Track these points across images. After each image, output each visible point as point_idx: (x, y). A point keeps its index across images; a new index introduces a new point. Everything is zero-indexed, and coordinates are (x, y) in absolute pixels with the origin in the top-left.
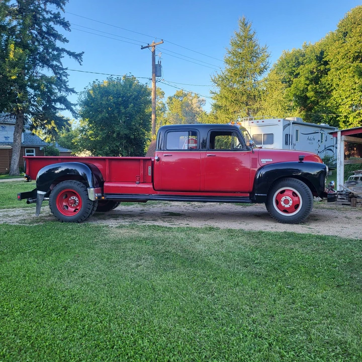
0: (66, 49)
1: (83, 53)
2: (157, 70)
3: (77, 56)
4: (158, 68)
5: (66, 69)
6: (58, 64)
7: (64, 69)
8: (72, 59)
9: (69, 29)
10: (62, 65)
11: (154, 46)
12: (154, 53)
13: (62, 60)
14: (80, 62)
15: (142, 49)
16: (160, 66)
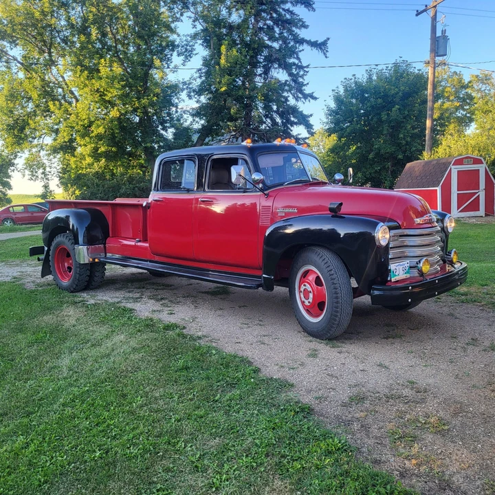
0: (306, 38)
1: (328, 39)
2: (439, 45)
3: (321, 46)
4: (441, 41)
5: (307, 67)
6: (296, 62)
7: (305, 67)
8: (315, 51)
9: (313, 8)
10: (301, 62)
11: (435, 7)
12: (434, 19)
13: (300, 55)
14: (325, 54)
15: (417, 15)
16: (445, 38)
